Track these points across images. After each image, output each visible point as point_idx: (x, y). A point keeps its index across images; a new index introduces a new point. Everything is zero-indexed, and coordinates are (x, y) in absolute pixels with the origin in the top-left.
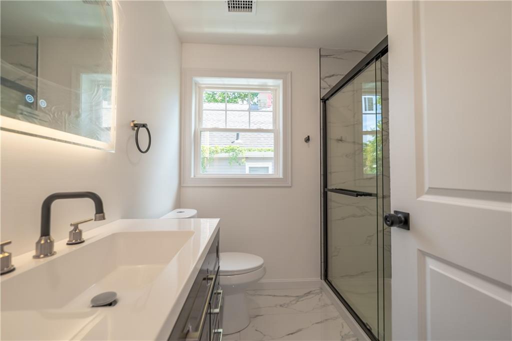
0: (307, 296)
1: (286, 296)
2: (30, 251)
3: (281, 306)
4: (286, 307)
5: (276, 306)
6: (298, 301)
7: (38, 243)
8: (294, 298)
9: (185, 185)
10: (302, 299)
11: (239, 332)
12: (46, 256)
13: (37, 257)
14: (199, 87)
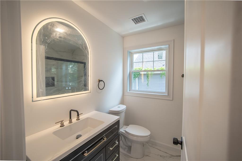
0: (177, 157)
1: (166, 153)
2: (67, 121)
3: (161, 156)
4: (162, 158)
5: (158, 155)
6: (170, 157)
7: (69, 120)
8: (169, 155)
9: (125, 95)
10: (173, 157)
11: (137, 159)
12: (71, 123)
13: (69, 123)
14: (131, 53)
